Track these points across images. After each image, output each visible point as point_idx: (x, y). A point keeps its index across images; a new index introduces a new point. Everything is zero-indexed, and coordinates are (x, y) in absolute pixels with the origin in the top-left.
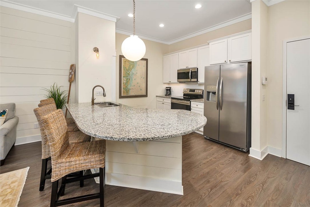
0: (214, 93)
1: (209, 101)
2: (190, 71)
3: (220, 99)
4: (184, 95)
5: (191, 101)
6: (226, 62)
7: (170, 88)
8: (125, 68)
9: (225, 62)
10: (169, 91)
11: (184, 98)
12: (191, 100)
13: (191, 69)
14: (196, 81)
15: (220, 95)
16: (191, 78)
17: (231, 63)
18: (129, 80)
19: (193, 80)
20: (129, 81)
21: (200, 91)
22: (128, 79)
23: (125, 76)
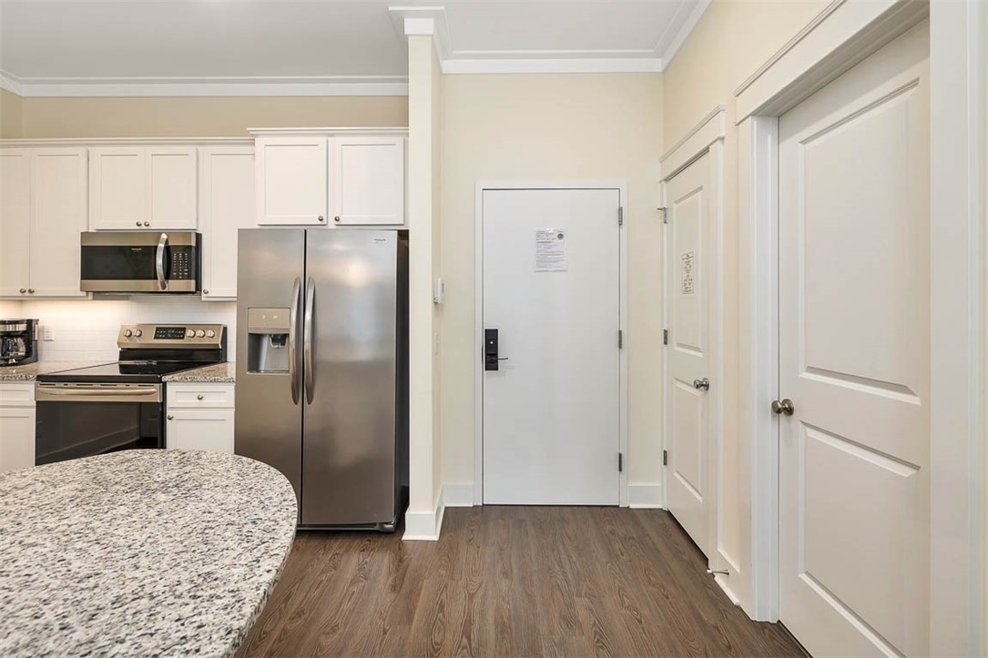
0: (280, 339)
1: (258, 371)
2: (161, 245)
3: (308, 358)
4: (125, 354)
5: (165, 385)
6: (325, 222)
7: (29, 323)
9: (319, 223)
10: (20, 340)
11: (123, 368)
12: (164, 379)
13: (164, 236)
14: (193, 289)
15: (307, 346)
16: (167, 277)
17: (339, 227)
19: (174, 285)
21: (210, 333)
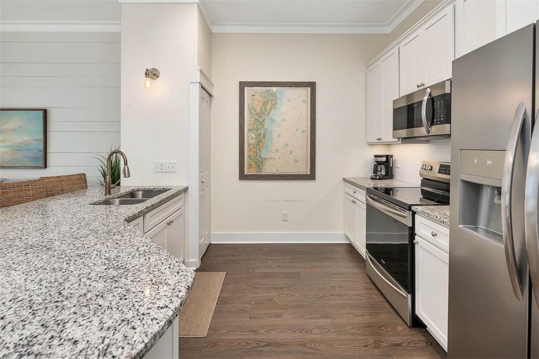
2: (426, 98)
4: (426, 181)
5: (414, 213)
7: (387, 157)
8: (252, 111)
10: (383, 166)
12: (413, 208)
13: (428, 90)
14: (448, 132)
16: (432, 123)
18: (264, 137)
19: (435, 130)
20: (263, 140)
22: (259, 135)
23: (254, 129)
